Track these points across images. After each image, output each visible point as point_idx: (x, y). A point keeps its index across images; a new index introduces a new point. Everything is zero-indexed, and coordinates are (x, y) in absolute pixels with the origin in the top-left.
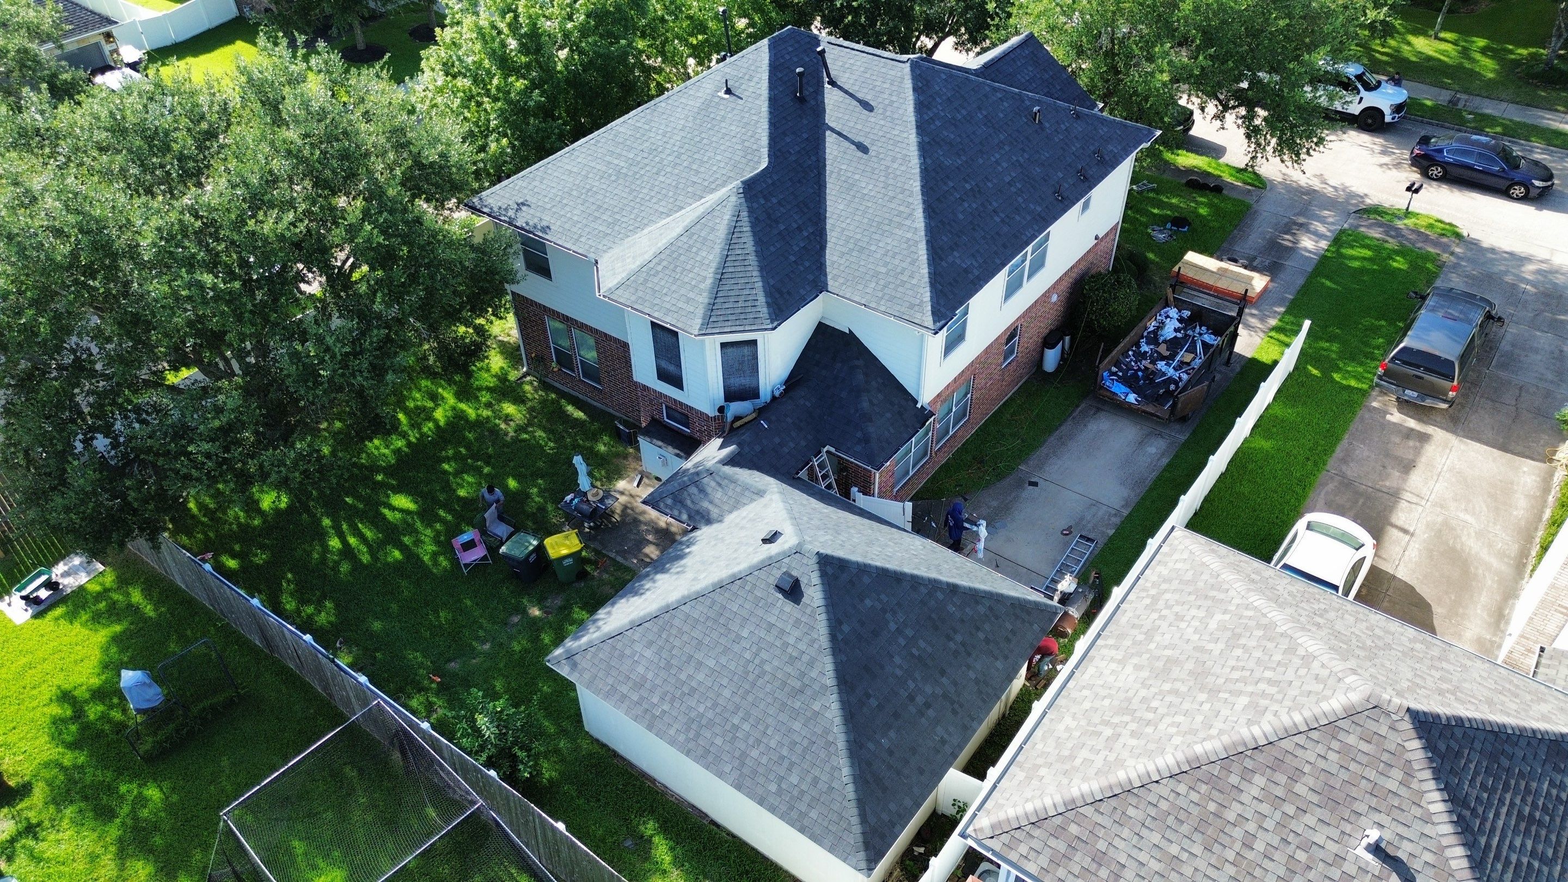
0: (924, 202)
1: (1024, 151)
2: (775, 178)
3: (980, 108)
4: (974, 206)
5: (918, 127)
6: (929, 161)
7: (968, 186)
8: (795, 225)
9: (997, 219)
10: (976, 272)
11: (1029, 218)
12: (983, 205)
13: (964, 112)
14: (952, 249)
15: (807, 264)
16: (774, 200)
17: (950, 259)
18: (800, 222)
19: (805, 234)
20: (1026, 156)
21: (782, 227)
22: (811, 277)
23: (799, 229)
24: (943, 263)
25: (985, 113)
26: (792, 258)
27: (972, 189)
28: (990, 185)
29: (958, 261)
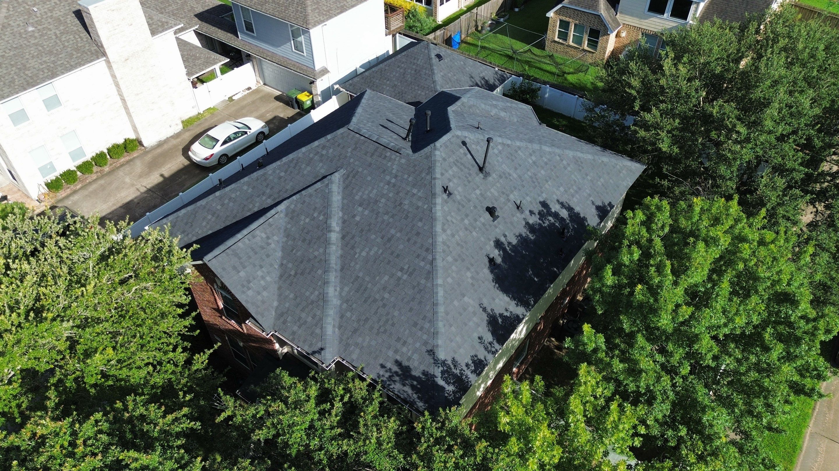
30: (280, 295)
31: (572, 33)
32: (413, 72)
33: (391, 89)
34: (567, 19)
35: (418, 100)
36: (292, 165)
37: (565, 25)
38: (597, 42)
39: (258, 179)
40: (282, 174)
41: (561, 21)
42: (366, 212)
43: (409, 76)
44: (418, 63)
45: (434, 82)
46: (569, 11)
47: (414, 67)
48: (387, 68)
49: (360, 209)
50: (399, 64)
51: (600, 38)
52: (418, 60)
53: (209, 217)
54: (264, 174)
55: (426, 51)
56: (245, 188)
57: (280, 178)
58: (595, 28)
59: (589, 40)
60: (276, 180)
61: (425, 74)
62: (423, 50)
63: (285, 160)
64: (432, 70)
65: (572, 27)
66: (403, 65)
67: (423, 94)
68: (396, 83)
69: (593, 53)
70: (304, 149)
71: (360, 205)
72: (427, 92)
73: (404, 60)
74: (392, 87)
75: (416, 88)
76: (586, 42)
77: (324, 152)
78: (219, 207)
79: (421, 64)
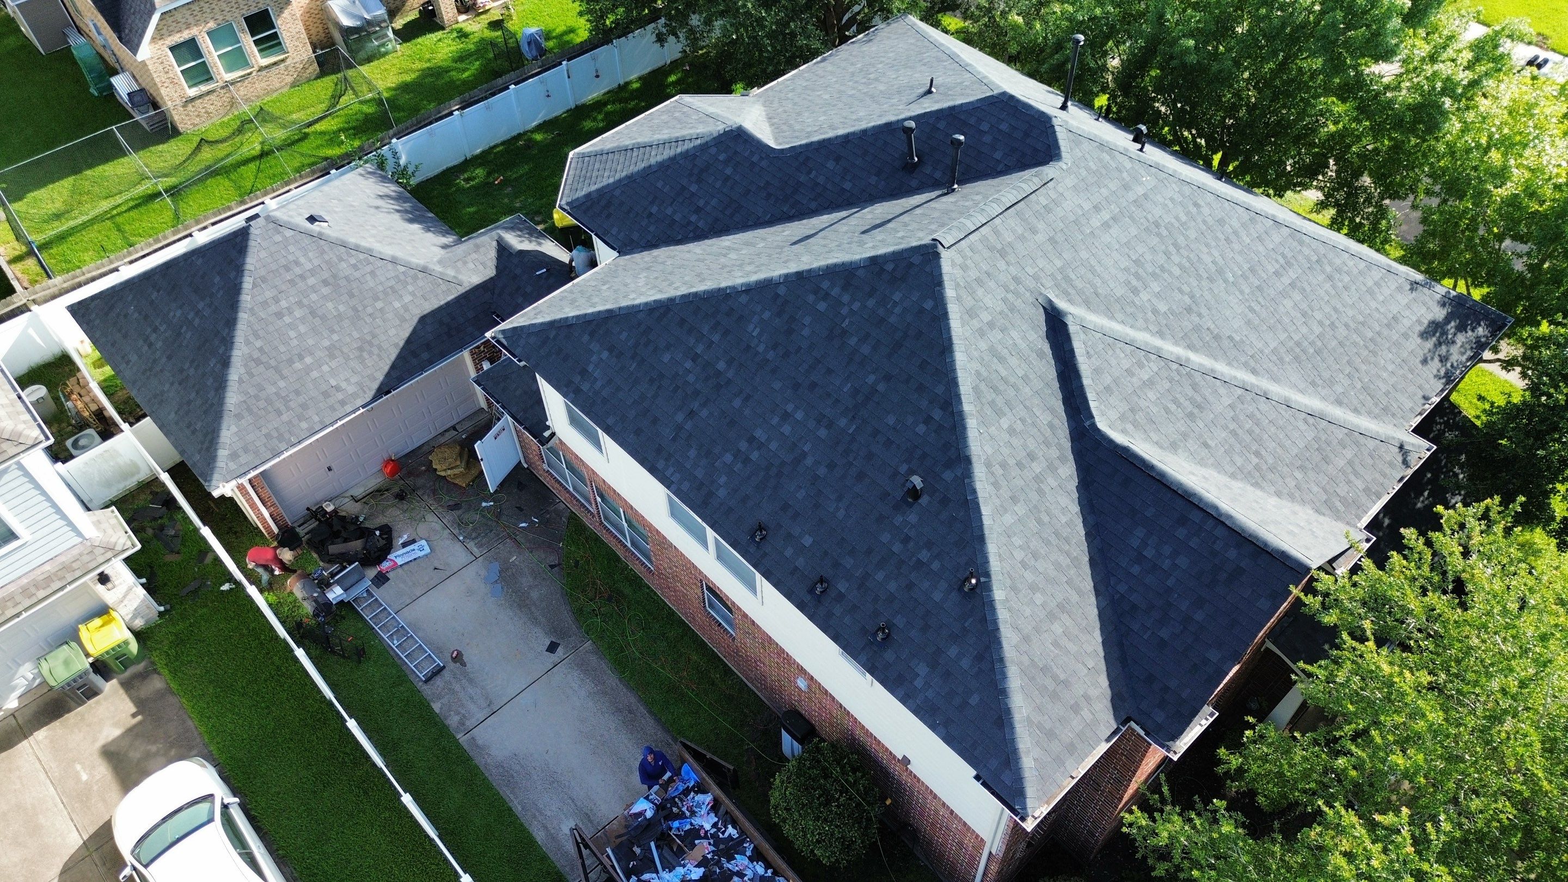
0: (672, 300)
1: (831, 466)
2: (764, 163)
3: (888, 378)
4: (691, 378)
5: (799, 275)
6: (744, 299)
7: (721, 365)
8: (701, 203)
9: (680, 417)
10: (585, 387)
11: (699, 473)
12: (697, 393)
13: (866, 349)
14: (611, 349)
15: (652, 229)
16: (729, 171)
17: (595, 346)
18: (708, 209)
19: (693, 218)
20: (822, 471)
21: (694, 188)
22: (635, 236)
23: (698, 210)
24: (586, 338)
25: (881, 387)
26: (654, 209)
27: (718, 373)
28: (737, 403)
29: (594, 358)
30: (1292, 497)
31: (215, 54)
32: (325, 291)
33: (334, 364)
34: (185, 35)
35: (416, 320)
36: (989, 395)
37: (188, 50)
38: (275, 36)
39: (996, 485)
40: (1005, 423)
41: (172, 49)
42: (1155, 287)
43: (330, 305)
44: (308, 266)
45: (394, 261)
46: (178, 16)
47: (311, 281)
48: (258, 344)
49: (1144, 296)
50: (273, 308)
51: (279, 22)
52: (297, 263)
53: (1057, 628)
54: (988, 465)
55: (289, 233)
56: (1009, 519)
57: (1012, 431)
58: (254, 10)
59: (257, 43)
60: (1015, 442)
61: (355, 267)
62: (278, 238)
63: (967, 407)
64: (357, 249)
65: (206, 44)
66: (284, 304)
67: (407, 298)
68: (326, 343)
69: (283, 61)
70: (960, 357)
71: (1135, 291)
72: (410, 288)
73: (269, 294)
74: (332, 356)
75: (379, 305)
76: (255, 49)
77: (986, 317)
78: (1039, 598)
79: (316, 262)
